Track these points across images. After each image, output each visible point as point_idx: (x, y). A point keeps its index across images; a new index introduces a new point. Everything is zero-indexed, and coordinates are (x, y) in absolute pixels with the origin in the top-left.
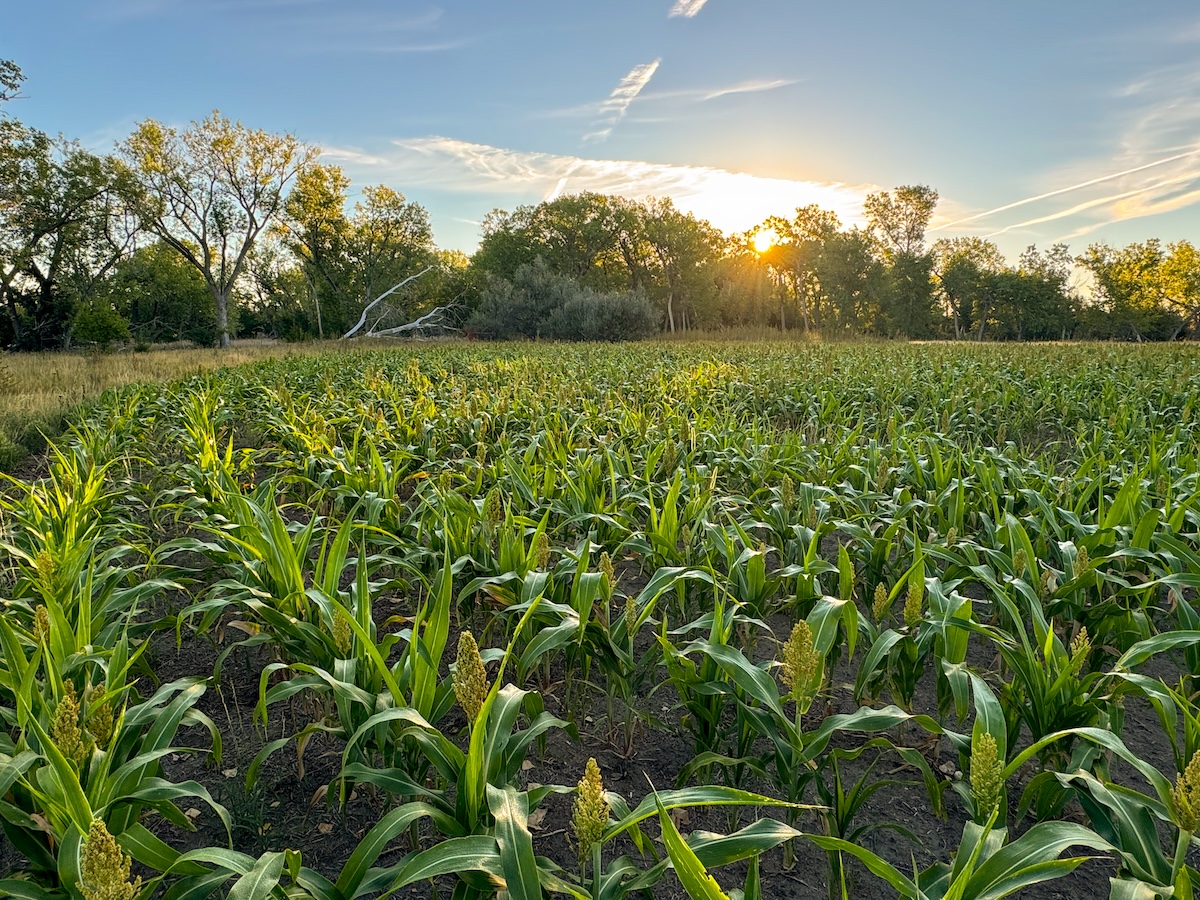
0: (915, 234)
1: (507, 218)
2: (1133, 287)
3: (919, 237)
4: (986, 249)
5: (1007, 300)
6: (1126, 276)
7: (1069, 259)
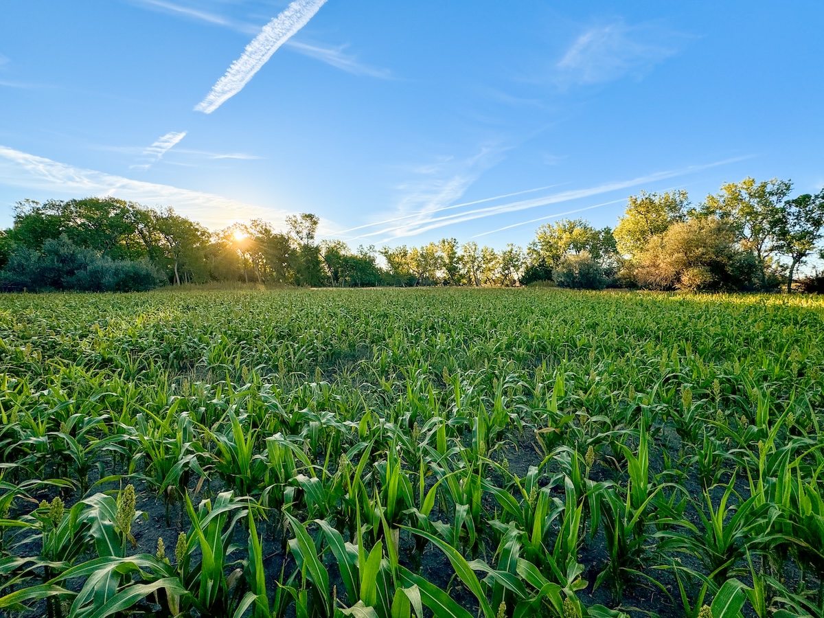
0: (310, 236)
2: (400, 264)
5: (353, 268)
6: (397, 259)
7: (375, 251)
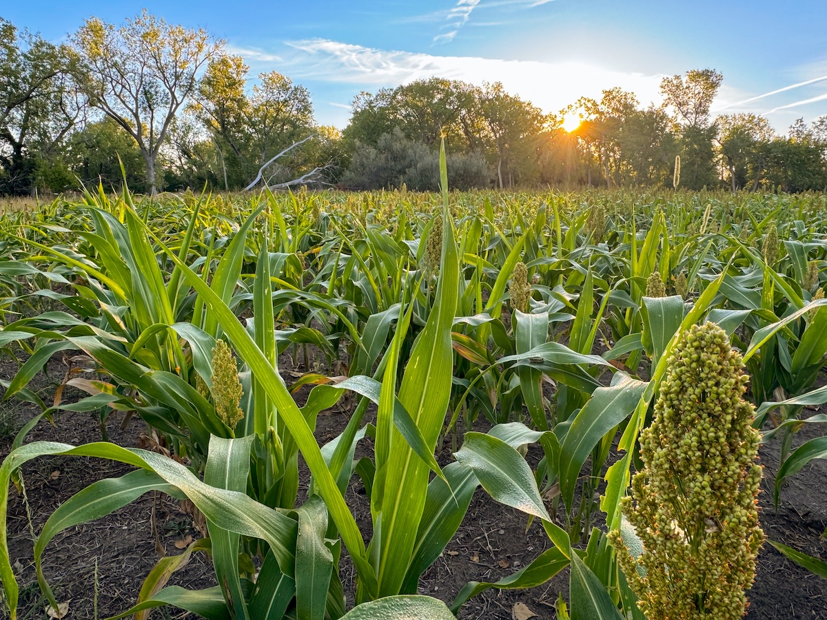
1: (372, 98)
3: (705, 112)
4: (760, 124)
5: (777, 163)
